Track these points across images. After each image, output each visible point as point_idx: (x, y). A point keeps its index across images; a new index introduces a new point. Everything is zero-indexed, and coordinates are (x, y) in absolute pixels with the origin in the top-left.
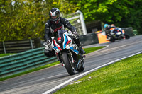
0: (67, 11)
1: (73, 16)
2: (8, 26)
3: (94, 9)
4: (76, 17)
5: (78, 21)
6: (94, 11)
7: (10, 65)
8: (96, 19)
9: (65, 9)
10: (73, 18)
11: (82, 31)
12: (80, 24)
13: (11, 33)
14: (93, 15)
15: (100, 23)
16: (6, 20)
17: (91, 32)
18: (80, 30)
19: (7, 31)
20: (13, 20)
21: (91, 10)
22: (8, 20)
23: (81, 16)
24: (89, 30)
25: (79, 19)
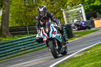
0: (73, 4)
1: (77, 8)
2: (31, 15)
3: (92, 3)
4: (78, 9)
5: (80, 12)
6: (92, 4)
7: (32, 43)
8: (93, 10)
9: (71, 3)
10: (77, 9)
11: (83, 18)
12: (81, 13)
13: (32, 20)
14: (91, 7)
15: (96, 13)
16: (29, 11)
17: (89, 19)
18: (81, 18)
19: (30, 18)
20: (33, 11)
21: (89, 4)
22: (30, 11)
23: (82, 8)
24: (88, 18)
25: (81, 10)
